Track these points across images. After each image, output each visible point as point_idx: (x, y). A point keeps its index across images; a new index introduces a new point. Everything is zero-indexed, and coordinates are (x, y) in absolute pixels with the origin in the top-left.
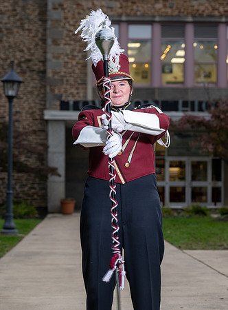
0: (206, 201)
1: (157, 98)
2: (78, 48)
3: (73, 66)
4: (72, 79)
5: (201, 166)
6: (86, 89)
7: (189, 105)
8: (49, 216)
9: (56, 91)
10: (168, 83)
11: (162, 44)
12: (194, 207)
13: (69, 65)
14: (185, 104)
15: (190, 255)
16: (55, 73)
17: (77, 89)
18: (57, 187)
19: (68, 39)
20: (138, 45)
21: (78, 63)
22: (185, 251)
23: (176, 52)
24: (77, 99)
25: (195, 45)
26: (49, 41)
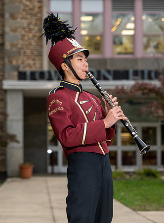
0: (155, 164)
1: (109, 67)
2: (34, 22)
3: (29, 39)
4: (28, 51)
5: (151, 132)
6: (42, 60)
7: (140, 74)
8: (9, 180)
9: (14, 63)
10: (119, 53)
11: (113, 17)
12: (145, 170)
13: (26, 38)
14: (136, 73)
15: (144, 217)
16: (13, 45)
17: (34, 60)
18: (16, 152)
19: (24, 13)
20: (90, 18)
21: (34, 36)
22: (139, 212)
23: (126, 24)
24: (34, 69)
25: (144, 17)
26: (7, 16)
